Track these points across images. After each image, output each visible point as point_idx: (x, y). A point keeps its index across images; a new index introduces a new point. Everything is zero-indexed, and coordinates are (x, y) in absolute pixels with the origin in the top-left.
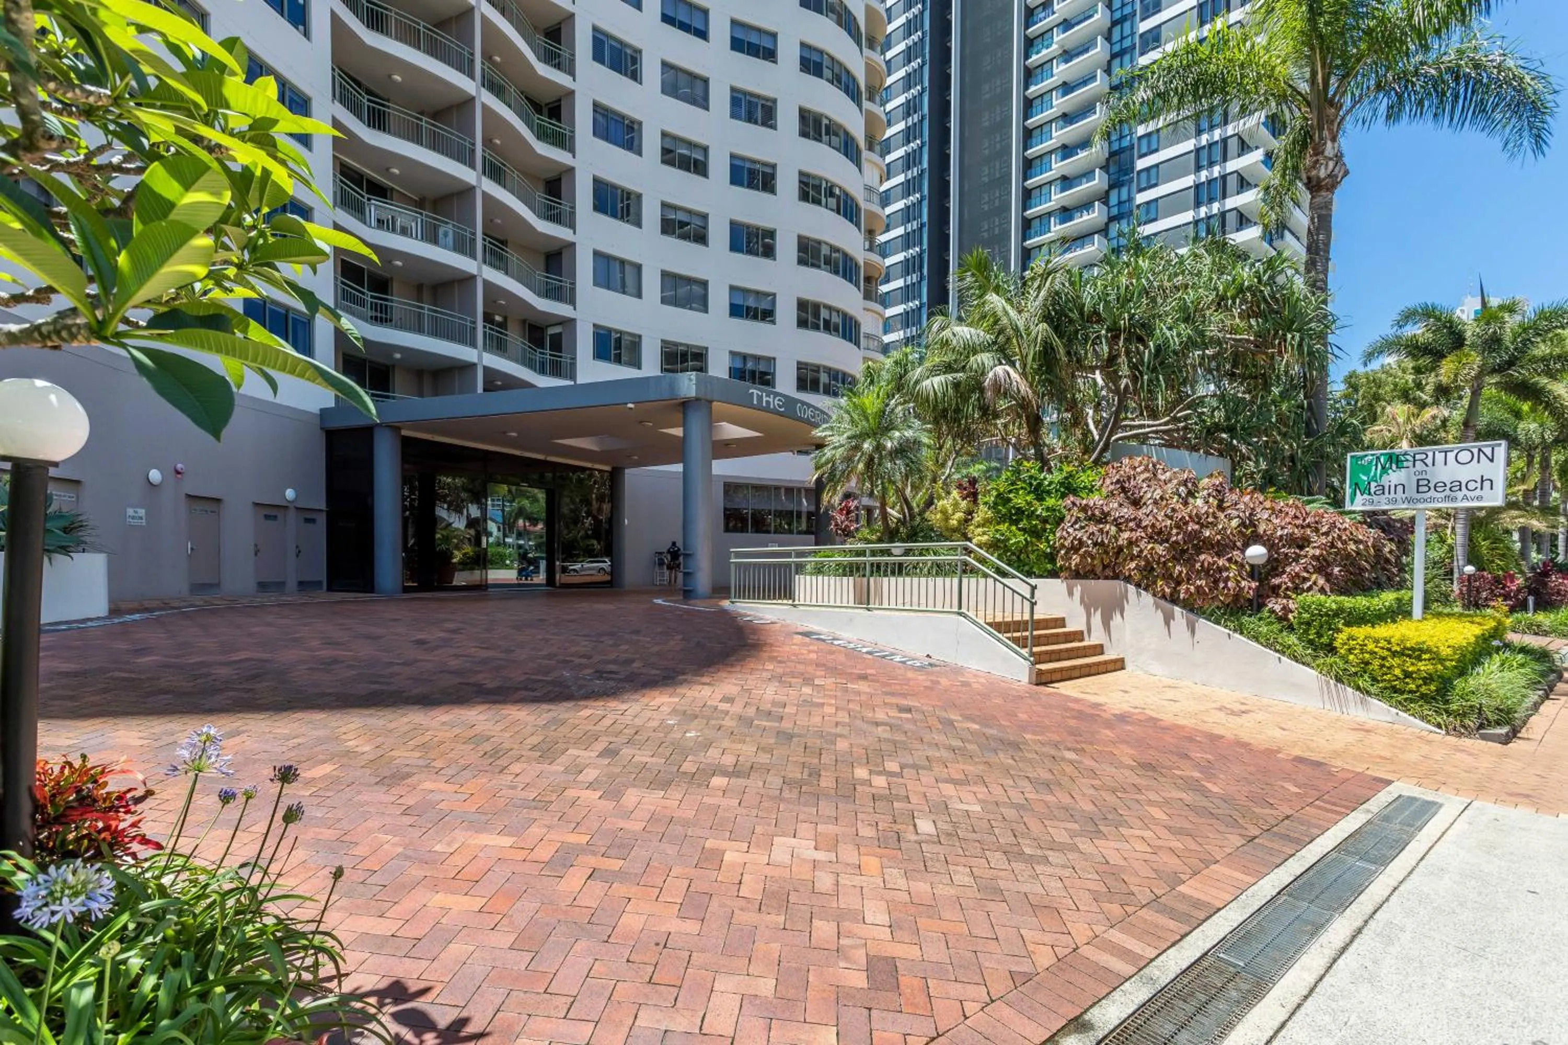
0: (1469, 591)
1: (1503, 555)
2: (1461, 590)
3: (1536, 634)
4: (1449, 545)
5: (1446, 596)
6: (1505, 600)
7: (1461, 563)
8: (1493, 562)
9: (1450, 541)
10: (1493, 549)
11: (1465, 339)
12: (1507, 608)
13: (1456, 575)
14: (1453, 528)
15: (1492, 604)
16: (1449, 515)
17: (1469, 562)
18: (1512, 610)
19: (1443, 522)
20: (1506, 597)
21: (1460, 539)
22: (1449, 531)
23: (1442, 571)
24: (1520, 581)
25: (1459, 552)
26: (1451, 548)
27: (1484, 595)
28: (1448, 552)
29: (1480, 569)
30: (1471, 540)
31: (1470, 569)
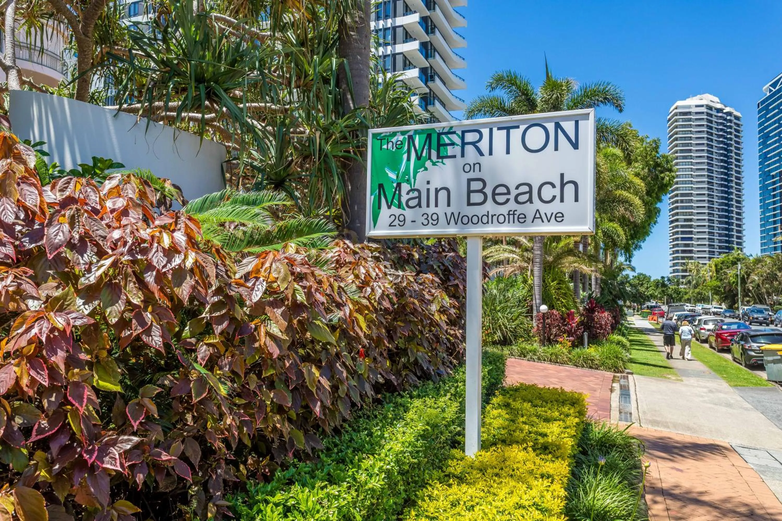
0: (544, 327)
1: (565, 294)
2: (538, 326)
3: (591, 367)
4: (530, 285)
5: (527, 331)
6: (568, 336)
7: (538, 301)
8: (558, 300)
9: (530, 282)
10: (559, 289)
11: (537, 106)
12: (569, 344)
13: (535, 313)
14: (532, 271)
15: (560, 340)
16: (529, 259)
17: (544, 301)
18: (574, 346)
19: (526, 265)
20: (570, 334)
21: (537, 281)
22: (529, 273)
23: (524, 310)
24: (577, 319)
25: (537, 291)
26: (531, 288)
27: (554, 331)
28: (529, 291)
29: (551, 307)
30: (544, 281)
31: (544, 308)
